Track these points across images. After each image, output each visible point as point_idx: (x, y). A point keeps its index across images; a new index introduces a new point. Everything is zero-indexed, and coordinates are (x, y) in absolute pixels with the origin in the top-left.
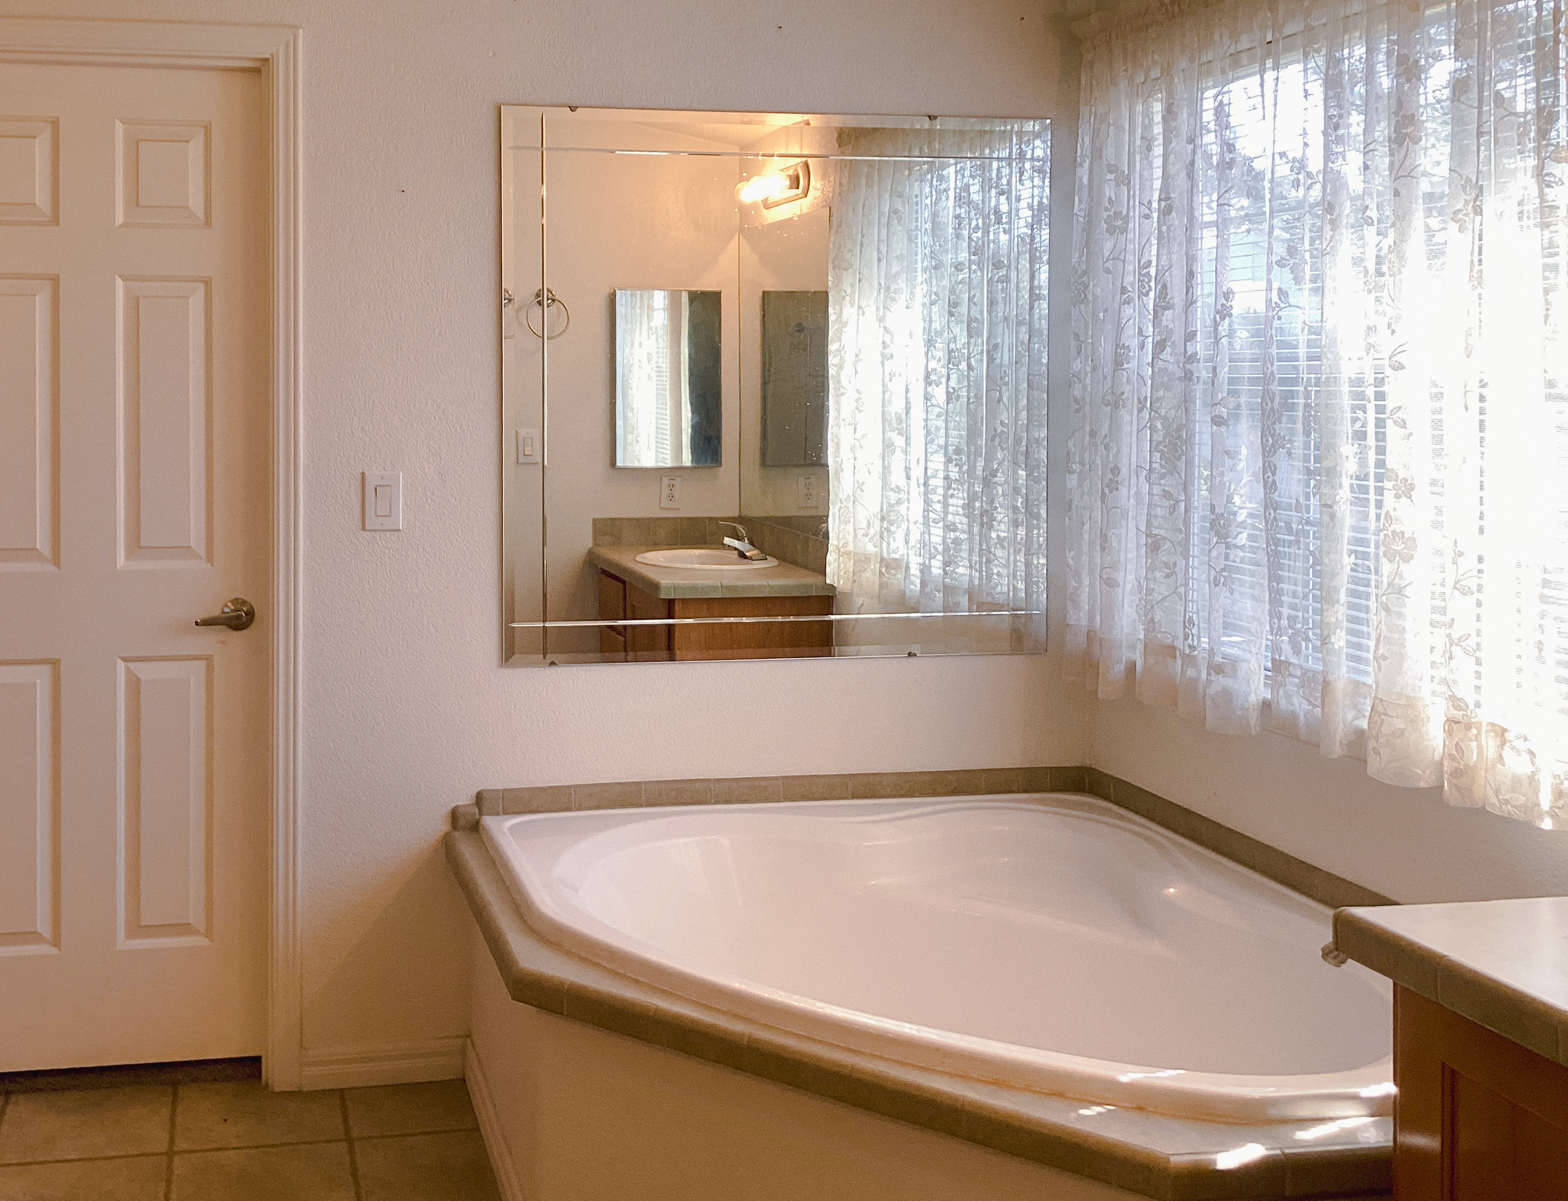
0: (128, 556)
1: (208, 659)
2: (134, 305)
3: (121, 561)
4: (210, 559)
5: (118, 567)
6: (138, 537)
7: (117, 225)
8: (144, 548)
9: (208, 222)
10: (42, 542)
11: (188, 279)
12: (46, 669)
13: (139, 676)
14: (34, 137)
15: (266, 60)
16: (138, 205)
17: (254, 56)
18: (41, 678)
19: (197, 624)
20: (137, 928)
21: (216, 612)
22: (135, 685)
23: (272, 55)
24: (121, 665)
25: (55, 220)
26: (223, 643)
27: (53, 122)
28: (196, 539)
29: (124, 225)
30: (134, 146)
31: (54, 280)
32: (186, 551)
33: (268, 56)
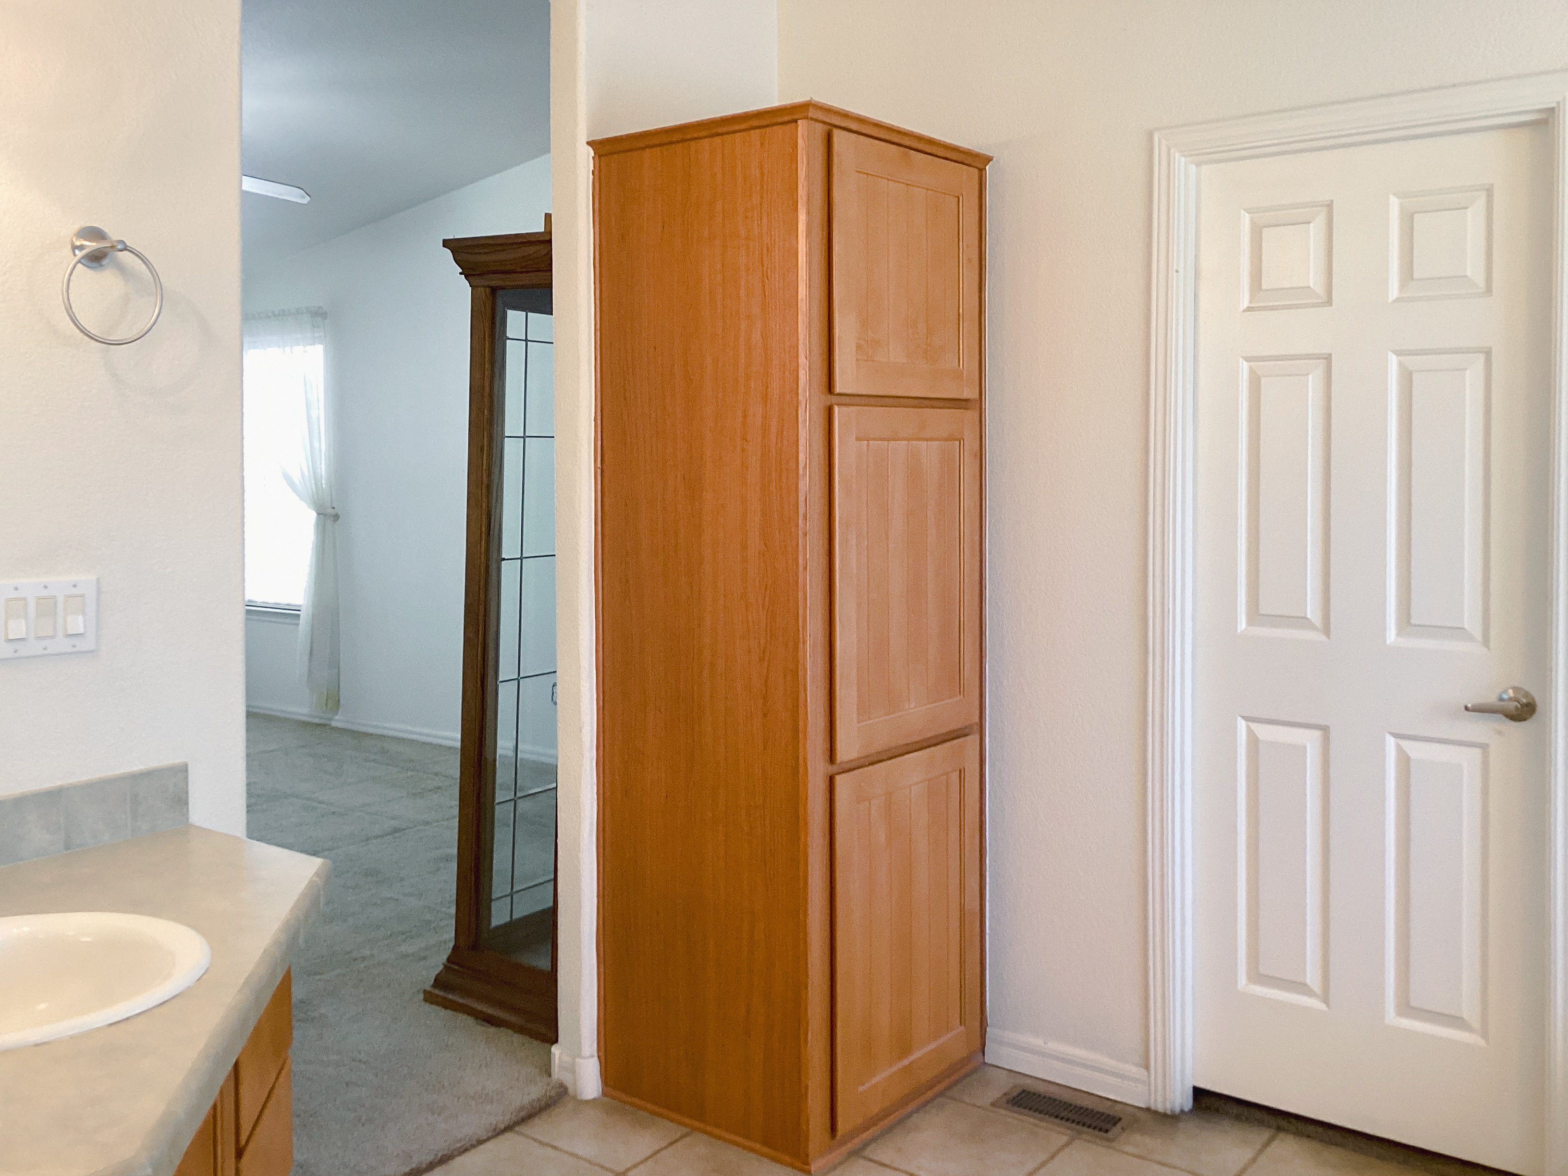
0: (1399, 634)
1: (1484, 747)
2: (1407, 379)
3: (1391, 635)
4: (1486, 642)
5: (1388, 642)
6: (1409, 615)
7: (1390, 300)
8: (1415, 626)
9: (1489, 290)
10: (1312, 610)
11: (1468, 351)
12: (1317, 734)
13: (1410, 755)
14: (1309, 223)
15: (1552, 110)
16: (1412, 279)
17: (1539, 107)
18: (1310, 740)
19: (1466, 708)
20: (1406, 1008)
21: (1491, 698)
22: (1404, 762)
23: (1558, 103)
24: (1391, 741)
25: (1329, 302)
26: (1500, 733)
27: (1328, 205)
28: (1471, 620)
29: (1397, 300)
30: (1408, 221)
31: (1325, 358)
32: (1458, 632)
33: (1554, 105)
